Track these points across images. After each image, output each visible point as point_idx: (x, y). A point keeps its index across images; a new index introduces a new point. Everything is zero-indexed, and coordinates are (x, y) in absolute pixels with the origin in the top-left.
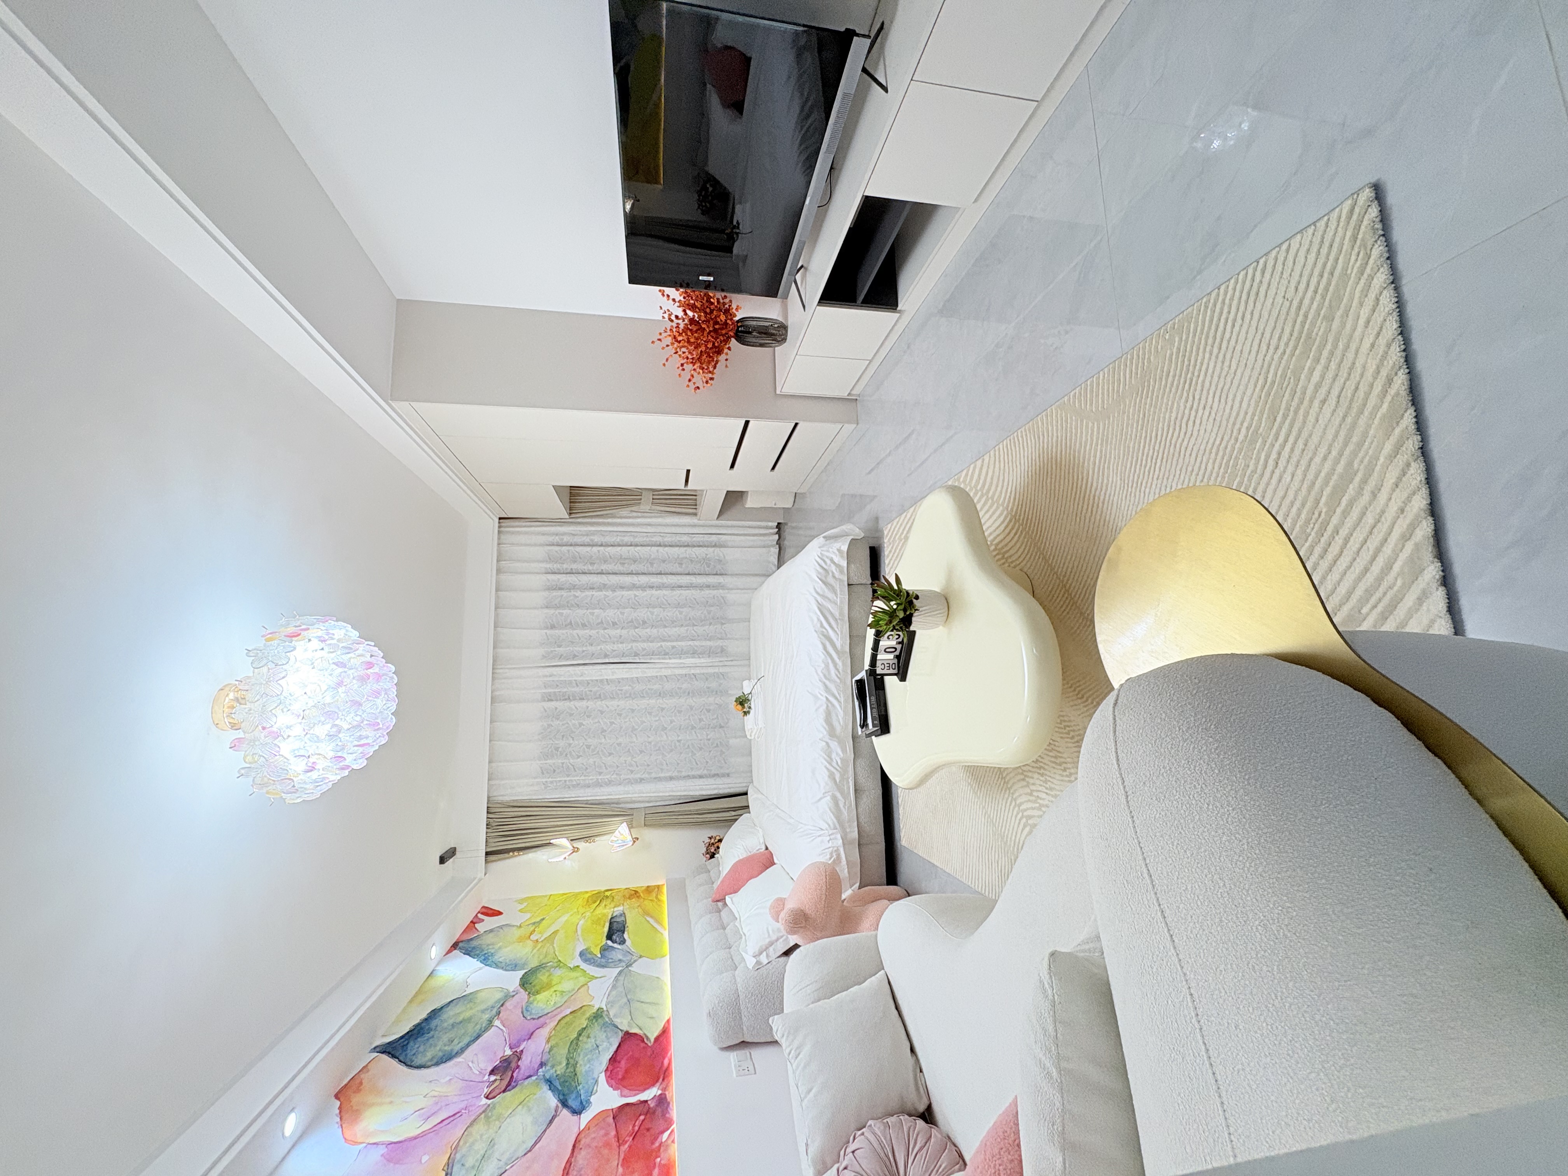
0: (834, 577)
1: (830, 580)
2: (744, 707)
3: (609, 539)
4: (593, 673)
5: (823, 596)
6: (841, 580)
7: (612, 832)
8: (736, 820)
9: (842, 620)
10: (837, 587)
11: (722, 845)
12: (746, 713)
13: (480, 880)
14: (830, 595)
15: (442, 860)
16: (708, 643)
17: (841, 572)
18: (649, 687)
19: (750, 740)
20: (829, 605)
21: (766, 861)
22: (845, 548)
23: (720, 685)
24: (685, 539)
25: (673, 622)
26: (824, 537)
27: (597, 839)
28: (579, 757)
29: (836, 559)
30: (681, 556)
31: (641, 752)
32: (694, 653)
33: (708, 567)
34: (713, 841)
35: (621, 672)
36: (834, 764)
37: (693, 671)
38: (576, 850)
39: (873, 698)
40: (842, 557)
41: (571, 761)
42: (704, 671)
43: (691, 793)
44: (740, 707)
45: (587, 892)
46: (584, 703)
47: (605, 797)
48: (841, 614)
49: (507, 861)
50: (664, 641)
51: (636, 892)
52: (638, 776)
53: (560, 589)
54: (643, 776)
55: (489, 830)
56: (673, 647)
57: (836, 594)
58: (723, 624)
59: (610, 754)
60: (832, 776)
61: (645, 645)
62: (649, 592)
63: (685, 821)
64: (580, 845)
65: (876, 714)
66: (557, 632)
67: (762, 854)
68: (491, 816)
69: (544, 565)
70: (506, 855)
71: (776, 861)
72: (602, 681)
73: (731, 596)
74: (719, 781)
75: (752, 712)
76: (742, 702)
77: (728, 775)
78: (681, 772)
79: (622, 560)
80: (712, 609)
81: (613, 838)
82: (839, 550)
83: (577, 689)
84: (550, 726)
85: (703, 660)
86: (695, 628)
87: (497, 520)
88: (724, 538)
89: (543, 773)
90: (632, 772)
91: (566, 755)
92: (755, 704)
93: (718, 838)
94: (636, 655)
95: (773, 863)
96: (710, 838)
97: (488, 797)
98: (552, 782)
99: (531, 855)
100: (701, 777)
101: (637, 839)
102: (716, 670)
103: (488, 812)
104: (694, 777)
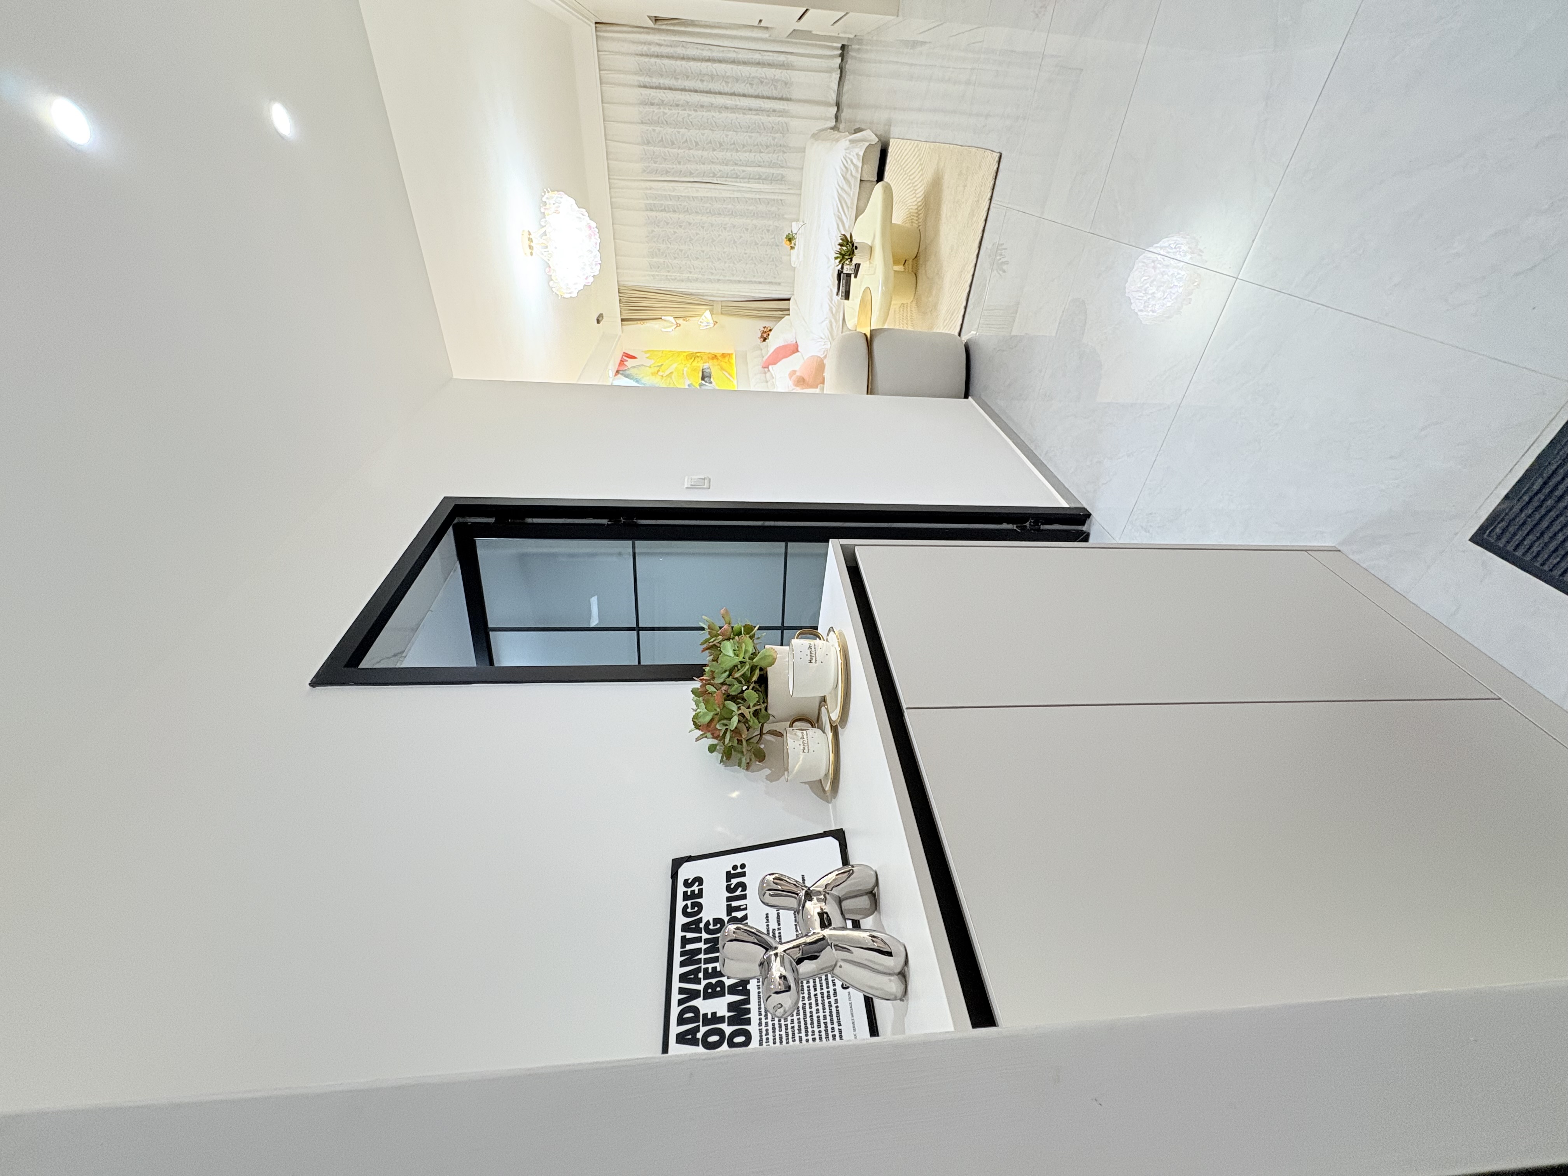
0: (851, 174)
1: (848, 176)
2: (791, 243)
3: (692, 52)
4: (683, 190)
5: (842, 189)
6: (856, 178)
7: (700, 315)
8: (783, 318)
9: (852, 208)
10: (852, 183)
11: (771, 333)
12: (792, 248)
13: (620, 336)
14: (846, 188)
15: (598, 322)
16: (772, 171)
17: (857, 171)
18: (725, 206)
19: (795, 268)
20: (845, 196)
21: (794, 349)
22: (861, 154)
23: (779, 209)
24: (757, 57)
25: (744, 146)
26: (850, 141)
27: (690, 319)
28: (675, 258)
29: (855, 161)
30: (753, 75)
31: (719, 259)
32: (760, 178)
33: (776, 89)
34: (765, 330)
35: (703, 191)
36: (833, 303)
37: (758, 196)
38: (678, 325)
39: (844, 281)
40: (859, 159)
41: (670, 261)
42: (767, 197)
43: (753, 295)
44: (788, 242)
45: (685, 352)
46: (676, 216)
47: (695, 291)
48: (852, 203)
49: (635, 326)
50: (736, 164)
51: (716, 356)
52: (717, 277)
53: (652, 104)
54: (720, 278)
55: (621, 305)
56: (744, 171)
57: (851, 188)
58: (784, 152)
59: (697, 258)
60: (831, 309)
61: (722, 168)
62: (724, 115)
63: (747, 314)
64: (680, 321)
65: (844, 291)
66: (652, 148)
67: (794, 345)
68: (621, 295)
69: (636, 78)
70: (635, 322)
71: (799, 350)
72: (688, 197)
73: (794, 123)
74: (773, 287)
75: (796, 248)
76: (790, 239)
77: (779, 284)
78: (746, 278)
79: (701, 76)
80: (776, 135)
81: (701, 320)
82: (857, 155)
83: (670, 203)
84: (653, 231)
85: (766, 186)
86: (762, 154)
87: (593, 25)
88: (791, 58)
89: (651, 268)
90: (712, 274)
91: (666, 256)
92: (799, 242)
93: (769, 329)
94: (714, 176)
95: (798, 351)
96: (764, 327)
97: (618, 281)
98: (658, 275)
99: (648, 324)
100: (760, 283)
101: (717, 322)
102: (776, 197)
103: (619, 293)
104: (755, 282)
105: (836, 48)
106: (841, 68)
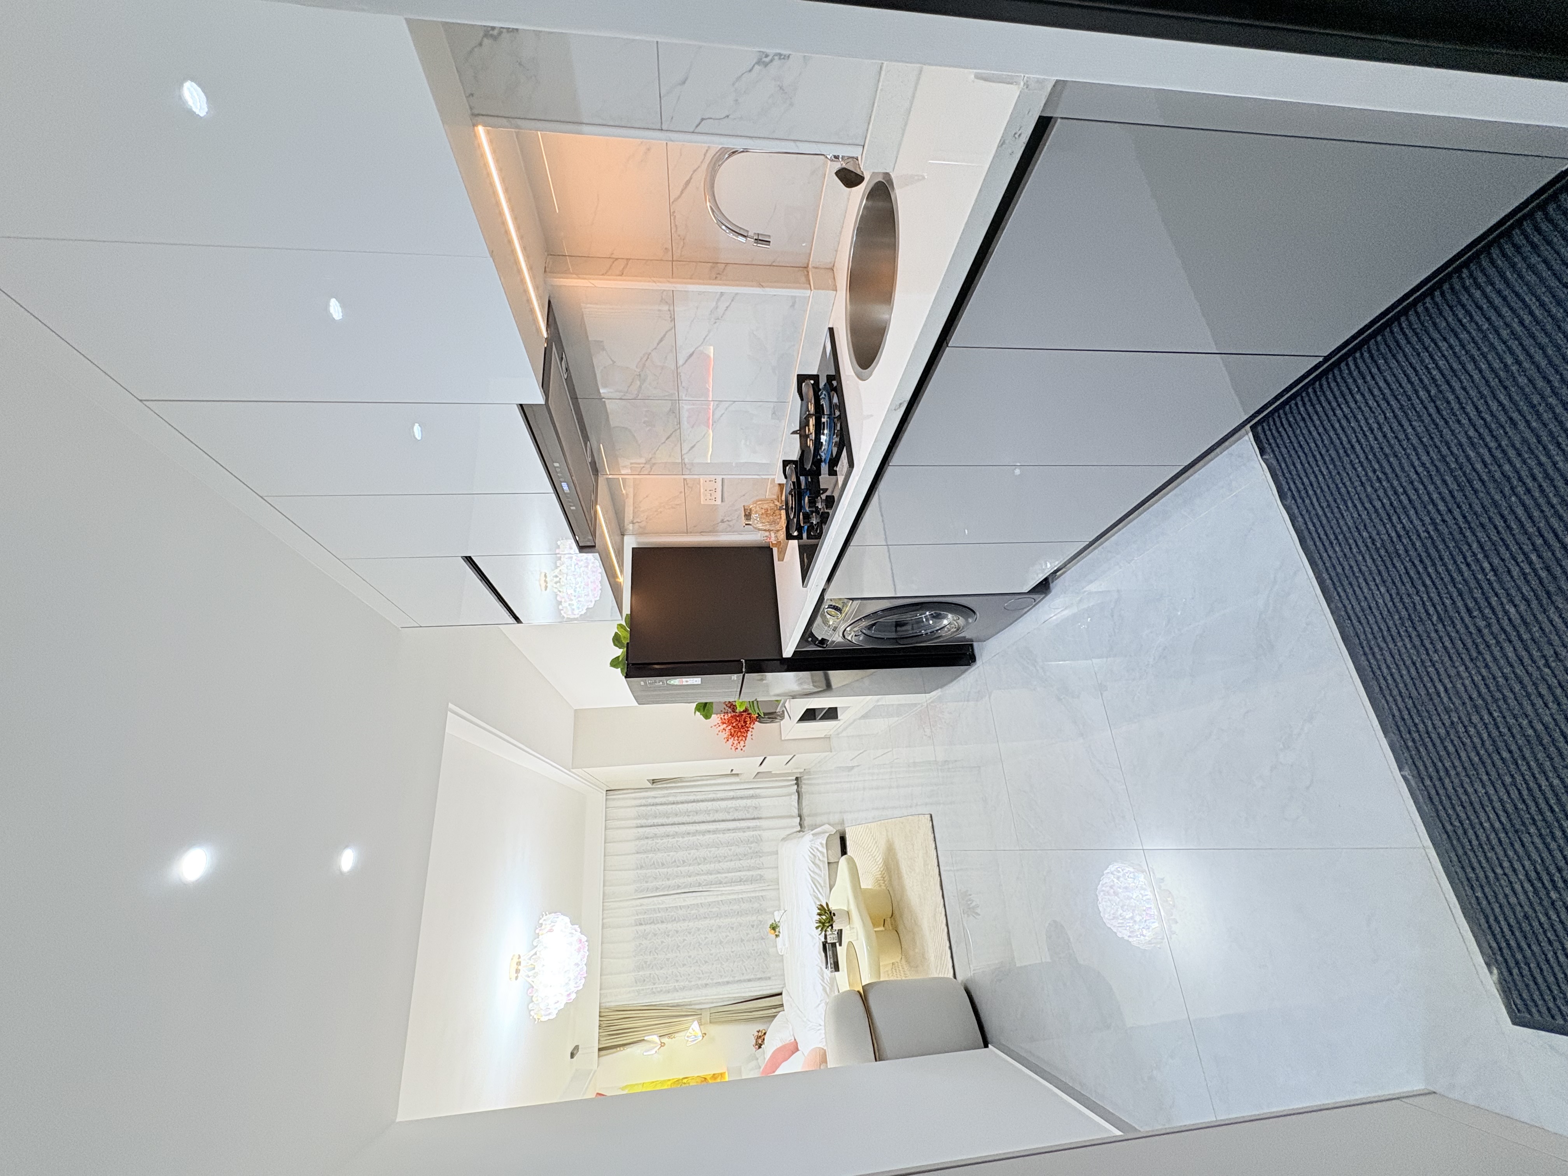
0: (819, 859)
1: (817, 861)
2: (775, 932)
3: (679, 798)
4: (669, 901)
5: (813, 872)
6: (823, 862)
7: (687, 1029)
8: (776, 1016)
9: (825, 887)
10: (821, 866)
11: (766, 1037)
12: (777, 936)
13: (595, 1072)
14: (817, 871)
15: (572, 1055)
16: (751, 873)
17: (824, 856)
18: (709, 910)
19: (782, 956)
20: (817, 877)
21: (794, 1048)
22: (824, 842)
23: (761, 905)
24: (731, 794)
25: (725, 857)
26: (813, 834)
27: (676, 1035)
28: (662, 968)
29: (820, 849)
30: (729, 806)
31: (706, 962)
32: (741, 881)
33: (748, 813)
34: (760, 1034)
35: (690, 900)
36: (825, 981)
37: (740, 896)
38: (663, 1045)
39: (831, 952)
40: (823, 847)
41: (657, 972)
42: (749, 895)
43: (743, 995)
44: (773, 931)
45: (669, 1080)
46: (664, 926)
47: (681, 1001)
48: (825, 883)
49: (614, 1055)
50: (719, 873)
51: (705, 1079)
52: (704, 982)
53: (647, 838)
54: (708, 982)
55: (601, 1031)
56: (726, 877)
57: (821, 871)
58: (760, 857)
59: (684, 965)
60: (824, 989)
61: (706, 877)
62: (707, 836)
63: (738, 1018)
64: (665, 1040)
65: (832, 962)
66: (643, 871)
67: (792, 1043)
68: (601, 1019)
69: (635, 822)
70: (614, 1050)
71: (799, 1048)
72: (676, 907)
73: (766, 834)
74: (763, 983)
75: (781, 935)
76: (774, 928)
77: (770, 978)
78: (734, 977)
79: (687, 813)
80: (752, 845)
81: (688, 1034)
82: (821, 844)
83: (659, 915)
84: (641, 944)
85: (747, 887)
86: (741, 861)
87: (605, 792)
88: (758, 791)
89: (636, 982)
90: (700, 978)
91: (652, 968)
92: (783, 929)
93: (764, 1032)
94: (700, 885)
95: (797, 1050)
96: (758, 1032)
97: (600, 1004)
98: (643, 990)
99: (629, 1050)
100: (749, 980)
101: (705, 1034)
102: (757, 894)
103: (600, 1016)
104: (745, 981)
105: (792, 780)
106: (798, 792)
